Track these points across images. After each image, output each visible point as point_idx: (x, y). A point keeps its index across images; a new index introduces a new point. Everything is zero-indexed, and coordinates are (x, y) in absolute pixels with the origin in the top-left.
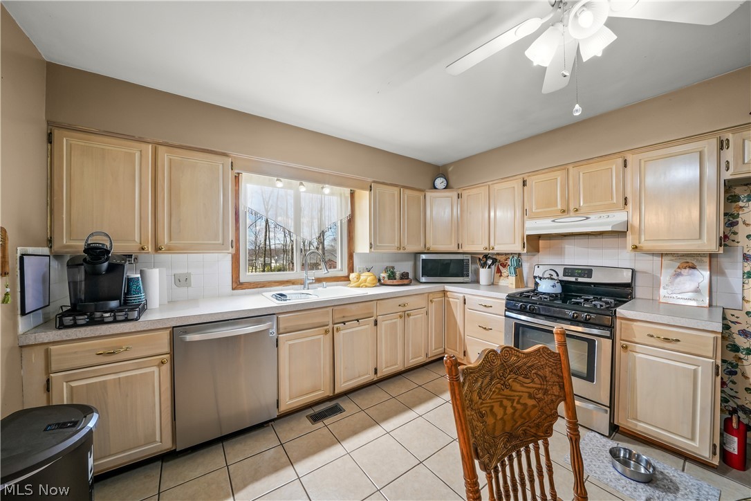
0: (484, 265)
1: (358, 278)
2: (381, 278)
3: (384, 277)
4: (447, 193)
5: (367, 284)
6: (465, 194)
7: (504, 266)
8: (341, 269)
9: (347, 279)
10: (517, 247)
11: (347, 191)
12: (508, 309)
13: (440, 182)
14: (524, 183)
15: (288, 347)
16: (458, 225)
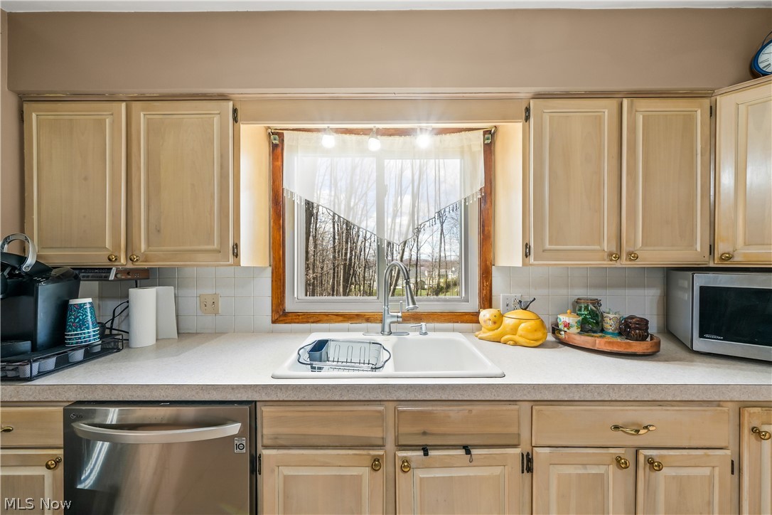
1: (498, 321)
2: (561, 327)
3: (567, 325)
5: (516, 338)
8: (464, 297)
9: (474, 318)
11: (477, 140)
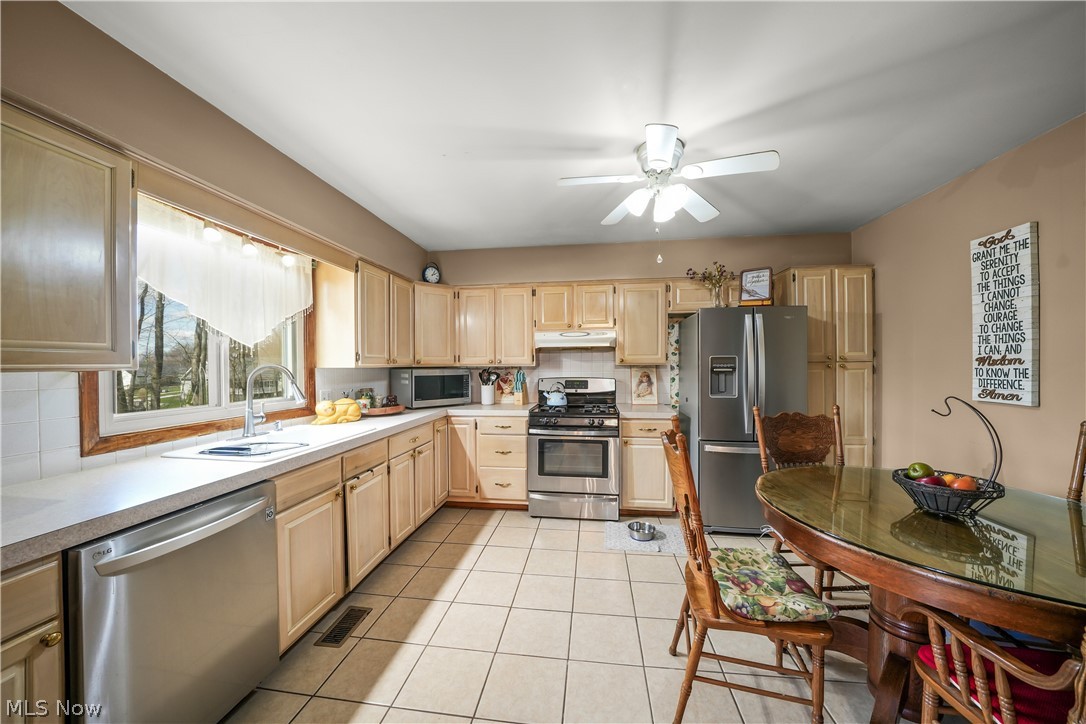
0: (486, 382)
3: (365, 405)
4: (440, 290)
6: (464, 294)
7: (505, 382)
8: (292, 394)
9: (310, 412)
10: (526, 360)
12: (531, 425)
13: (432, 274)
14: (534, 293)
15: (287, 533)
16: (453, 334)
